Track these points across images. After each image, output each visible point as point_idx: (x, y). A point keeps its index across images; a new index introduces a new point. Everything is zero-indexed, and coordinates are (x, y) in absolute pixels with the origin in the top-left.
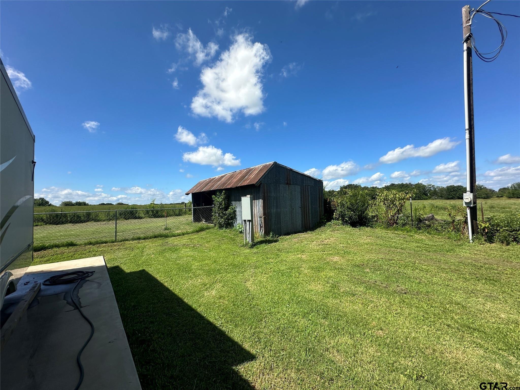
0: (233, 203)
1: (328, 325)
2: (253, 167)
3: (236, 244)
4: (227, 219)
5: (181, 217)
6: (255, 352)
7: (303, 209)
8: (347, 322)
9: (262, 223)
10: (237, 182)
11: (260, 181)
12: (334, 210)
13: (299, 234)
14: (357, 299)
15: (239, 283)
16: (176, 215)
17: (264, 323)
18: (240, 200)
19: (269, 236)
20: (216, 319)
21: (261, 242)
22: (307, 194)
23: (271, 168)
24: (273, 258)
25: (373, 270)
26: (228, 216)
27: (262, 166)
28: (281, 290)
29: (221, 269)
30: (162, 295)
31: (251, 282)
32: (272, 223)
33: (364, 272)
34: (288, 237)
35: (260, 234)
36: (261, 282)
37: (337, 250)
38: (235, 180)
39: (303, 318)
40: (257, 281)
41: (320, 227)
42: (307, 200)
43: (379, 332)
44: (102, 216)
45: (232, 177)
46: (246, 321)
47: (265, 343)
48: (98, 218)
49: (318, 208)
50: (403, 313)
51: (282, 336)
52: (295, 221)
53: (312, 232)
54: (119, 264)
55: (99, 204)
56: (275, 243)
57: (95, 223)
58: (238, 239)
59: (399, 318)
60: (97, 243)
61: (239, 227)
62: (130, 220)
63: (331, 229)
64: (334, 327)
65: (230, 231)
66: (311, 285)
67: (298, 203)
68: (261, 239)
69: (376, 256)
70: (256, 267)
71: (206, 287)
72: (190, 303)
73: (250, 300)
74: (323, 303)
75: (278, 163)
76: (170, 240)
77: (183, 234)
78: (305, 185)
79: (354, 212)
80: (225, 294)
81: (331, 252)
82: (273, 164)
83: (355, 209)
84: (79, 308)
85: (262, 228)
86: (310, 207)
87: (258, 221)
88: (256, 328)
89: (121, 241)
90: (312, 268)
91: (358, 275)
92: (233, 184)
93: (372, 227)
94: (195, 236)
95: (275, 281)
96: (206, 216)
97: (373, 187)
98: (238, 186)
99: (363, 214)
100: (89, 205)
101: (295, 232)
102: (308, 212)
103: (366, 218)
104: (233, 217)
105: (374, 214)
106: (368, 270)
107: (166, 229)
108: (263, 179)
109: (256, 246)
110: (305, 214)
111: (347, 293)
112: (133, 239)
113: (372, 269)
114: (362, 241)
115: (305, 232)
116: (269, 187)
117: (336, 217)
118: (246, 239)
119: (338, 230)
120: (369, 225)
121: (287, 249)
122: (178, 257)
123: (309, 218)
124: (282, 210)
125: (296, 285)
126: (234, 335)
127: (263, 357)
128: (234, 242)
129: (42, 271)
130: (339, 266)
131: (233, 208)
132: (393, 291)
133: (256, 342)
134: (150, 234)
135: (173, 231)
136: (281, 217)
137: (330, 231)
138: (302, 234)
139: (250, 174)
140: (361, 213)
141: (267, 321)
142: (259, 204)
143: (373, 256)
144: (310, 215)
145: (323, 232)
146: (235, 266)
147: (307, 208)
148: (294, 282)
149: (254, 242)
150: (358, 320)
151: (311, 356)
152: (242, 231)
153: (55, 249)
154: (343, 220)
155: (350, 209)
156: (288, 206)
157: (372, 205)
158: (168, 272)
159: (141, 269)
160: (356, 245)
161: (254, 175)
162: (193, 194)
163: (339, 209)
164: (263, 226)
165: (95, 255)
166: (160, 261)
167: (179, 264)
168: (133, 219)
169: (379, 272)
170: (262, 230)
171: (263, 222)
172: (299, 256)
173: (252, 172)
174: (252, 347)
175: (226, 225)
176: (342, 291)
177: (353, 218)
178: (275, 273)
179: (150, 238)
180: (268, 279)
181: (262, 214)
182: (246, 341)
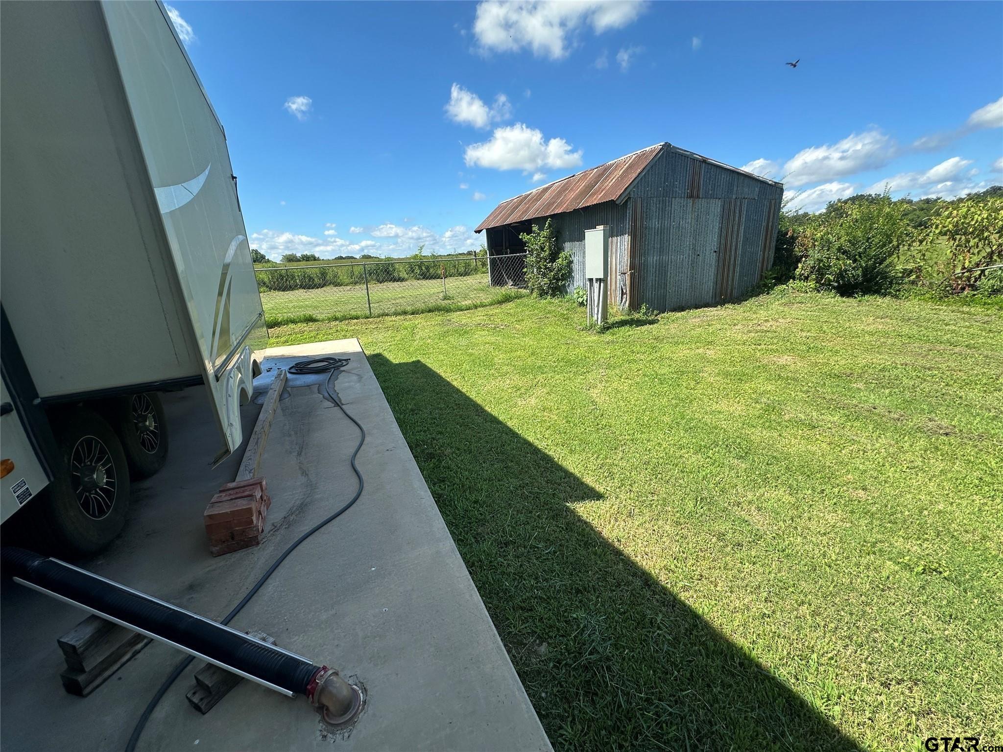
0: (567, 245)
1: (746, 469)
2: (614, 162)
3: (571, 325)
4: (554, 279)
5: (468, 277)
6: (603, 490)
7: (721, 254)
8: (787, 468)
9: (625, 285)
10: (575, 199)
11: (627, 192)
12: (802, 257)
13: (705, 309)
14: (820, 434)
15: (577, 390)
16: (459, 274)
17: (621, 453)
18: (582, 238)
19: (639, 313)
20: (538, 439)
21: (623, 323)
22: (737, 219)
23: (656, 159)
24: (644, 353)
25: (873, 385)
26: (557, 274)
27: (634, 156)
28: (655, 406)
29: (544, 366)
30: (451, 397)
31: (600, 391)
32: (647, 286)
33: (849, 390)
34: (679, 314)
35: (619, 308)
36: (617, 391)
37: (792, 343)
38: (572, 195)
39: (696, 453)
40: (610, 388)
41: (757, 295)
42: (735, 233)
43: (856, 492)
44: (344, 277)
45: (567, 189)
46: (589, 447)
47: (621, 480)
48: (339, 281)
49: (760, 253)
50: (927, 469)
51: (654, 475)
52: (700, 282)
53: (736, 306)
54: (381, 351)
55: (335, 258)
56: (651, 326)
57: (335, 289)
58: (576, 318)
59: (914, 476)
60: (344, 318)
61: (579, 294)
62: (385, 283)
63: (783, 301)
64: (757, 473)
65: (561, 301)
66: (720, 402)
67: (711, 241)
68: (621, 317)
69: (889, 359)
70: (609, 367)
71: (521, 392)
72: (495, 413)
73: (597, 418)
74: (741, 433)
75: (673, 144)
76: (455, 316)
77: (476, 307)
78: (734, 197)
79: (855, 261)
80: (552, 404)
81: (774, 347)
82: (661, 150)
83: (860, 254)
84: (340, 405)
85: (625, 296)
86: (740, 252)
87: (618, 281)
88: (606, 458)
89: (379, 316)
90: (727, 374)
91: (833, 393)
92: (567, 203)
93: (896, 297)
94: (496, 310)
95: (646, 391)
96: (514, 273)
97: (928, 201)
98: (579, 208)
99: (880, 264)
100: (320, 260)
101: (696, 305)
102: (732, 262)
103: (884, 275)
104: (567, 274)
105: (910, 266)
106: (861, 385)
107: (446, 298)
108: (634, 187)
109: (611, 331)
110: (724, 265)
111: (797, 423)
112: (396, 314)
113: (871, 383)
114: (860, 327)
115: (719, 306)
116: (647, 206)
117: (803, 274)
118: (592, 316)
119: (801, 303)
120: (890, 293)
121: (674, 338)
122: (470, 344)
123: (733, 276)
124: (671, 259)
125: (688, 401)
126: (568, 463)
127: (617, 498)
128: (569, 322)
129: (283, 355)
130: (789, 375)
131: (566, 257)
132: (916, 427)
133: (606, 478)
134: (420, 306)
135: (458, 301)
136: (669, 273)
137: (780, 305)
138: (712, 309)
139: (605, 179)
140: (875, 263)
141: (627, 450)
142: (623, 244)
143: (881, 359)
144: (738, 269)
145: (762, 305)
146: (569, 363)
147: (733, 253)
148: (683, 395)
149: (607, 323)
150: (813, 468)
151: (705, 508)
152: (584, 301)
153: (292, 326)
154: (818, 281)
155: (844, 252)
156: (687, 248)
157: (912, 242)
158: (457, 365)
159: (414, 359)
160: (841, 334)
161: (614, 180)
162: (488, 230)
163: (815, 254)
164: (628, 292)
165: (345, 337)
166: (442, 348)
167: (471, 355)
168: (390, 281)
169: (887, 391)
170: (624, 300)
171: (628, 282)
172: (701, 351)
173: (610, 173)
174: (598, 483)
175: (553, 291)
176: (787, 417)
177: (847, 274)
178: (647, 379)
179: (422, 312)
180: (632, 387)
181: (627, 266)
182: (588, 474)
